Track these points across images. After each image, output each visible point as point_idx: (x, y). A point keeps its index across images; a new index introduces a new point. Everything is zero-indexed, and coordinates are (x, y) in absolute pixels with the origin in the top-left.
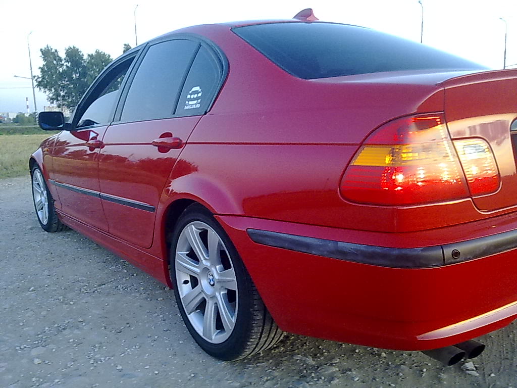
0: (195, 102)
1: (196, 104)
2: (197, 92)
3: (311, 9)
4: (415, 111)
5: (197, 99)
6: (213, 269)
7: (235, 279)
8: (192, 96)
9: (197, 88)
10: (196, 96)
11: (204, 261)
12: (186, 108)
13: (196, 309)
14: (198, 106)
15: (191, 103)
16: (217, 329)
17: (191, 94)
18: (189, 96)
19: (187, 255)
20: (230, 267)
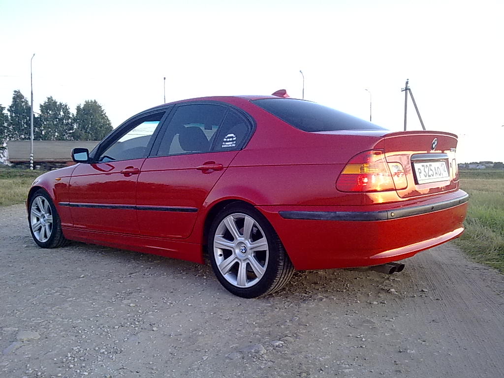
0: (231, 143)
1: (232, 144)
2: (232, 137)
3: (285, 90)
4: (373, 148)
5: (233, 141)
6: (247, 241)
7: (266, 243)
8: (228, 140)
9: (232, 135)
10: (231, 139)
11: (239, 238)
12: (223, 146)
13: (230, 271)
14: (234, 145)
15: (227, 143)
16: (248, 279)
17: (227, 138)
18: (225, 140)
19: (223, 237)
20: (262, 237)
